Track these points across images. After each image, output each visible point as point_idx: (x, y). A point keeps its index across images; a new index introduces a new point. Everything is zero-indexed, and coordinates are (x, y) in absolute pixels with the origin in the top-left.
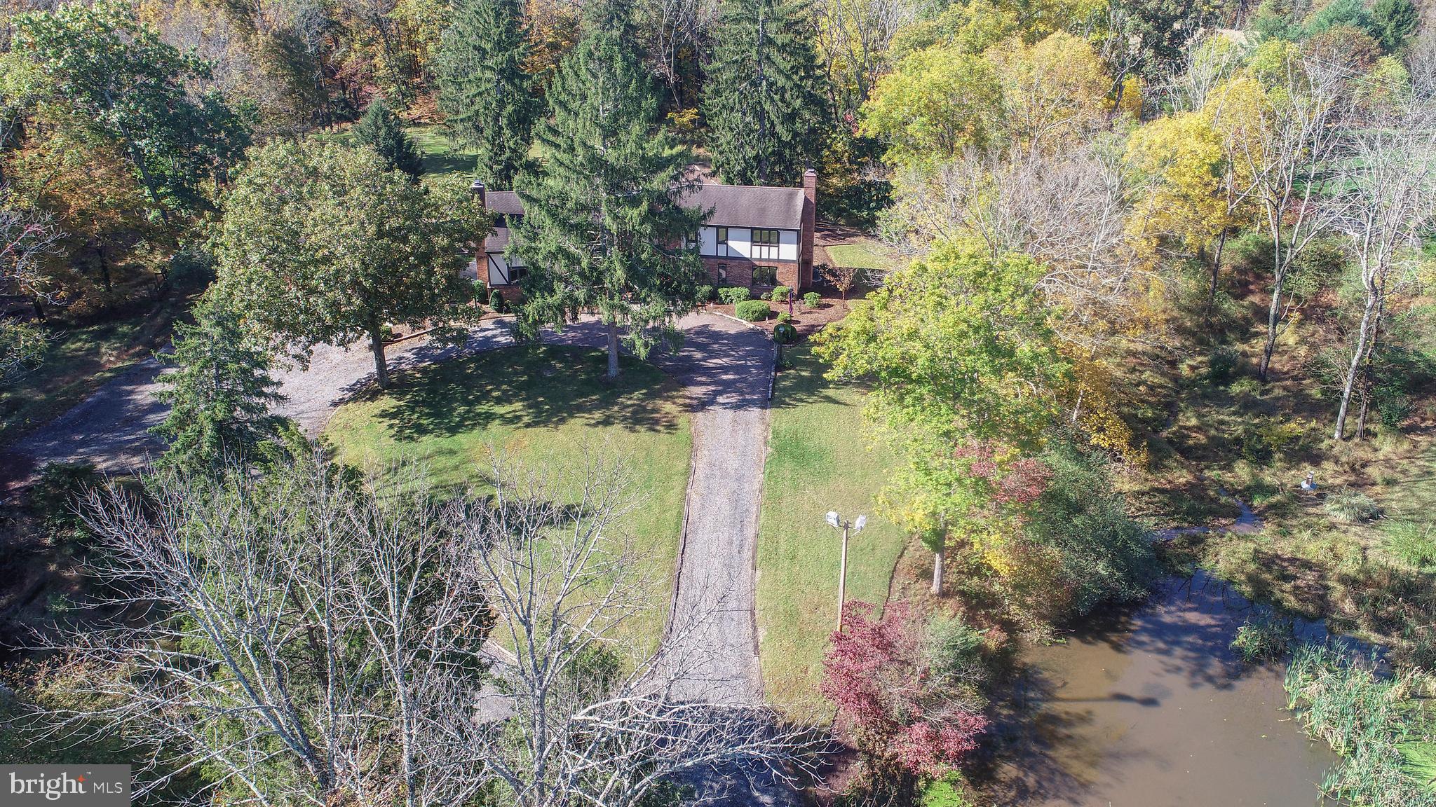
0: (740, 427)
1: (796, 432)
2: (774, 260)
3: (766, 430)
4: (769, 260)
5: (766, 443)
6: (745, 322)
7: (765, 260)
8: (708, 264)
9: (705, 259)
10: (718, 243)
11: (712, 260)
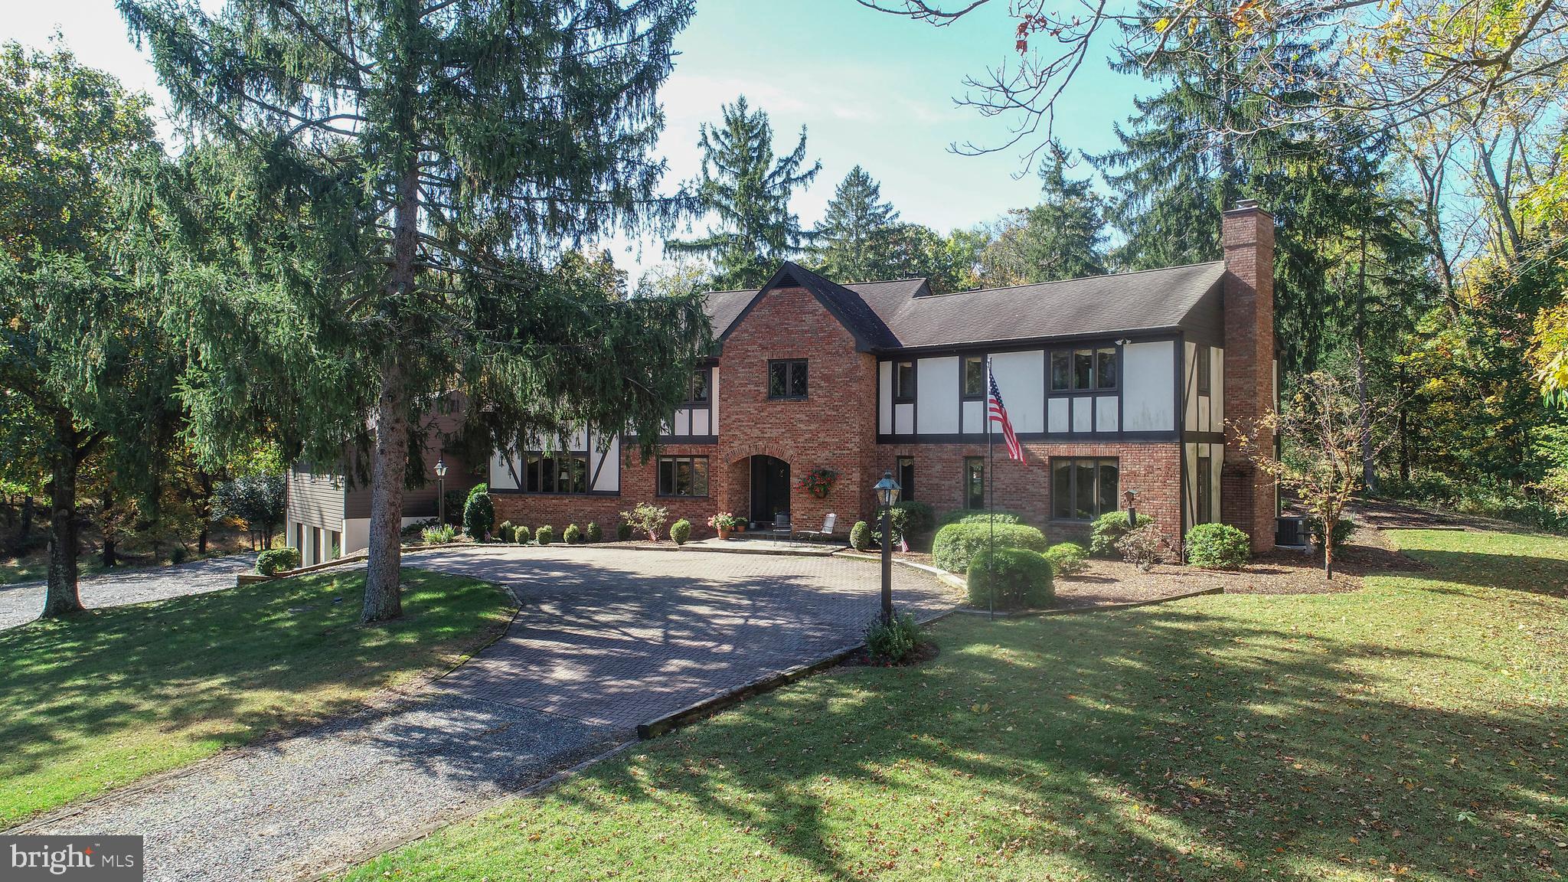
2: (1107, 438)
4: (1093, 437)
7: (1085, 437)
8: (940, 460)
9: (931, 446)
10: (964, 398)
11: (950, 447)
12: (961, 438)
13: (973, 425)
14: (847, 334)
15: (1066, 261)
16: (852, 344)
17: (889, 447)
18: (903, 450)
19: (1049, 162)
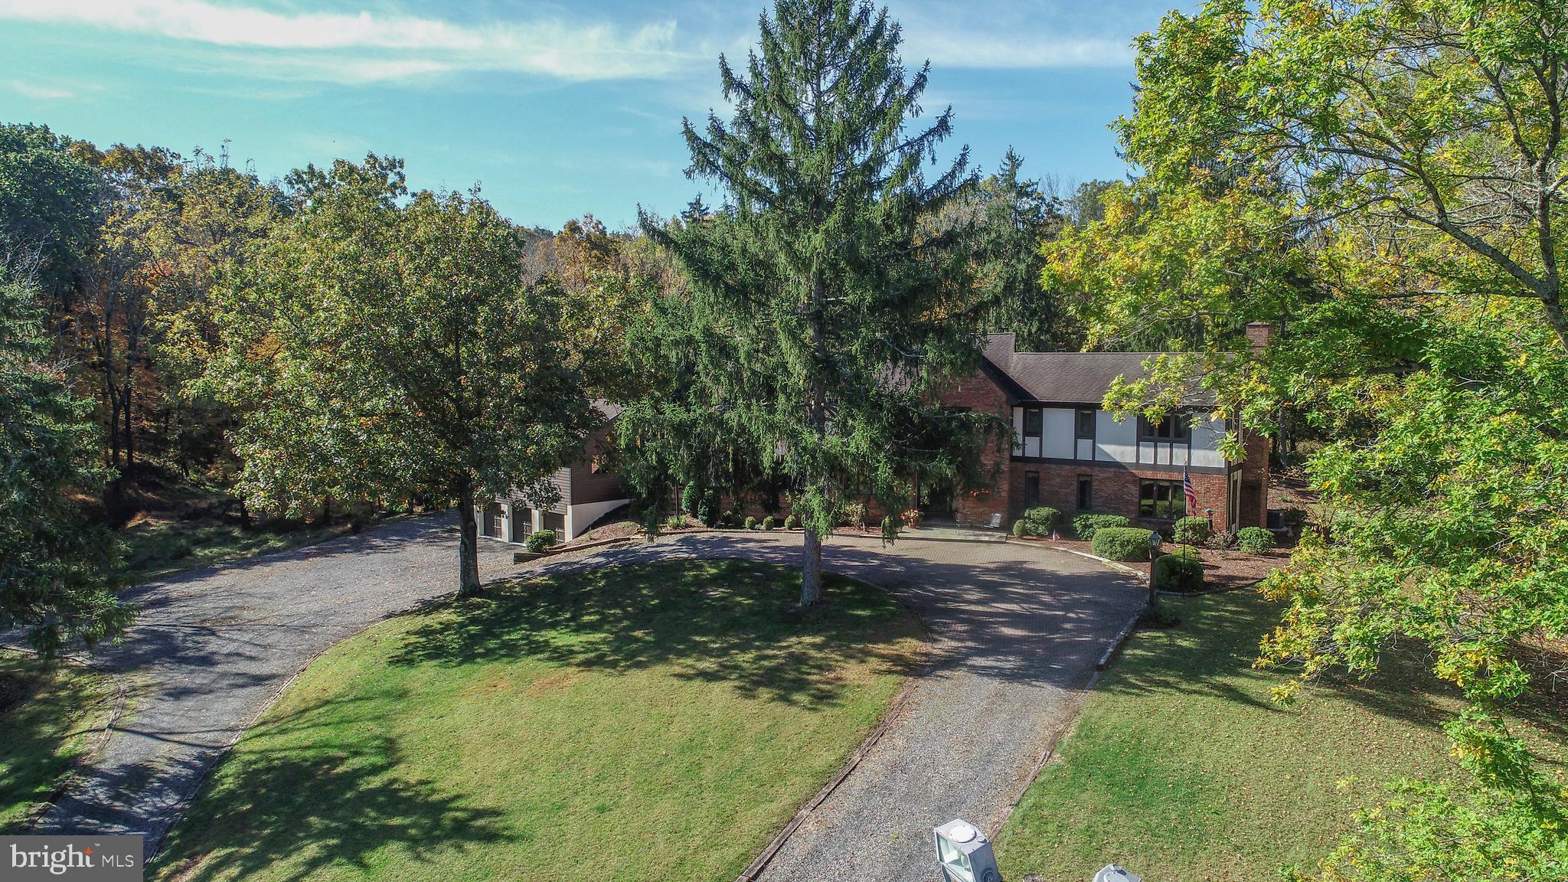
0: (1007, 706)
1: (1139, 736)
2: (1179, 469)
3: (1068, 720)
4: (1170, 468)
5: (1053, 744)
6: (1105, 561)
7: (1165, 468)
8: (1059, 475)
9: (1053, 466)
10: (1077, 436)
11: (1068, 467)
12: (1075, 462)
13: (1085, 454)
14: (1000, 393)
15: (1019, 252)
16: (1004, 399)
17: (1019, 464)
18: (1032, 467)
19: (1005, 167)
